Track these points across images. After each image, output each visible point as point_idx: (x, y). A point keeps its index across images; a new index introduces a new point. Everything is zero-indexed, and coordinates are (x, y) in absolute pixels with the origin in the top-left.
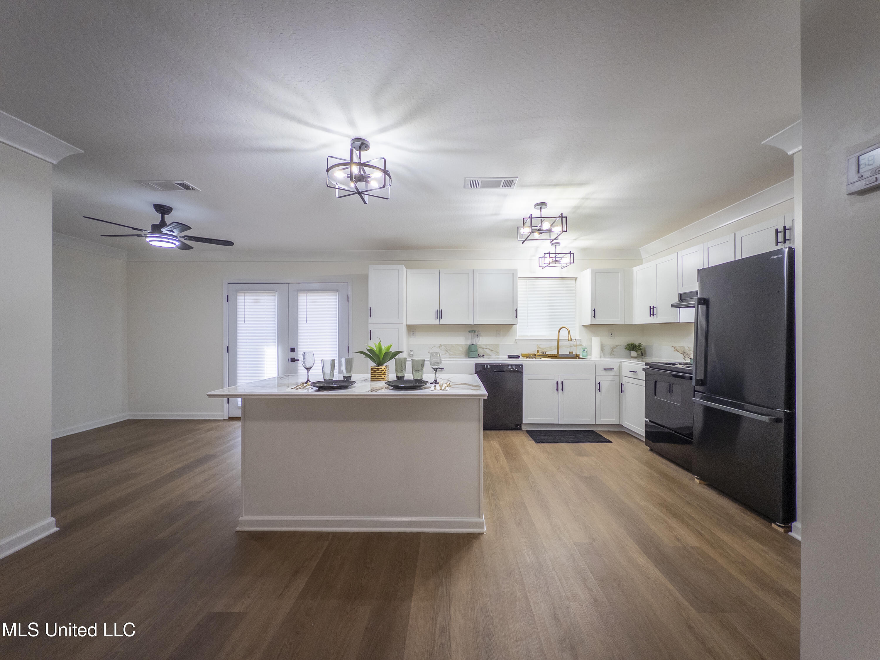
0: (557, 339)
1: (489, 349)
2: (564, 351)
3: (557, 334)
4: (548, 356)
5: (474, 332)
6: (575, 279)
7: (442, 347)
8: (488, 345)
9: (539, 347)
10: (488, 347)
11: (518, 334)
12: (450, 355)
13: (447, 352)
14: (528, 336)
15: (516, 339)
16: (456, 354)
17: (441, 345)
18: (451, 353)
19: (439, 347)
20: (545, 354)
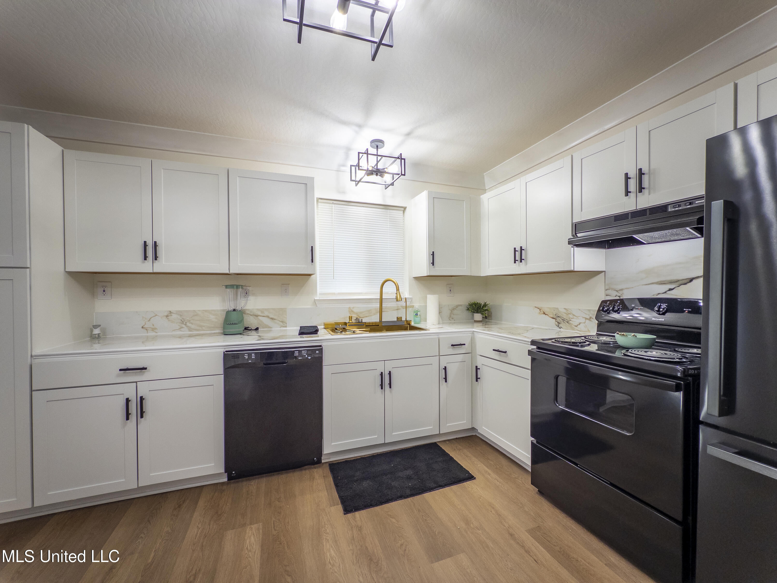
0: (379, 298)
1: (268, 317)
2: (390, 317)
3: (379, 290)
4: (366, 326)
5: (235, 287)
6: (403, 209)
7: (174, 316)
8: (266, 309)
9: (352, 311)
10: (266, 313)
11: (319, 290)
12: (190, 329)
13: (183, 326)
14: (334, 294)
15: (315, 299)
16: (203, 328)
17: (170, 311)
18: (193, 326)
19: (167, 316)
20: (362, 322)
